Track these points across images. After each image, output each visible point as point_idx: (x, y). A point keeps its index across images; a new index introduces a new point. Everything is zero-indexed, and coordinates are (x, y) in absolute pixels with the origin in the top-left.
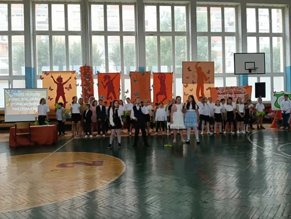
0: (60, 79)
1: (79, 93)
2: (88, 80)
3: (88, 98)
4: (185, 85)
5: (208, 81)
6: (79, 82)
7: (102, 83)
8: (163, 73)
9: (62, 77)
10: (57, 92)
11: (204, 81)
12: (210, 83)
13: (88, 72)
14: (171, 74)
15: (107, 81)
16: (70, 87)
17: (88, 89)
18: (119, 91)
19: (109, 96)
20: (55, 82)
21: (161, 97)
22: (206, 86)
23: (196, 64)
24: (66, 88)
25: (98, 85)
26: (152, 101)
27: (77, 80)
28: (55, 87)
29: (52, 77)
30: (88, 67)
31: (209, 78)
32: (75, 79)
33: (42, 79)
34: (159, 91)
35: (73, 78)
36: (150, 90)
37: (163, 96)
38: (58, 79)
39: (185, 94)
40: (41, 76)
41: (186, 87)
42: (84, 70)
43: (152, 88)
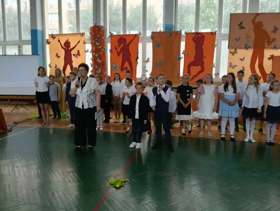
0: (67, 44)
1: (89, 61)
2: (98, 44)
3: (98, 69)
4: (233, 51)
5: (272, 45)
6: (89, 47)
7: (116, 48)
8: (200, 33)
9: (69, 41)
10: (65, 59)
11: (266, 44)
12: (275, 48)
13: (99, 33)
14: (213, 34)
15: (122, 45)
16: (79, 54)
17: (98, 56)
18: (136, 60)
19: (124, 67)
20: (62, 48)
21: (195, 70)
22: (268, 53)
23: (254, 16)
24: (74, 55)
25: (111, 51)
26: (181, 75)
27: (86, 45)
28: (62, 53)
29: (59, 41)
30: (99, 26)
31: (274, 40)
32: (85, 43)
33: (49, 43)
34: (193, 59)
35: (82, 42)
36: (180, 59)
37: (199, 68)
38: (65, 44)
39: (230, 65)
40: (48, 40)
41: (233, 54)
42: (94, 31)
43: (182, 55)
